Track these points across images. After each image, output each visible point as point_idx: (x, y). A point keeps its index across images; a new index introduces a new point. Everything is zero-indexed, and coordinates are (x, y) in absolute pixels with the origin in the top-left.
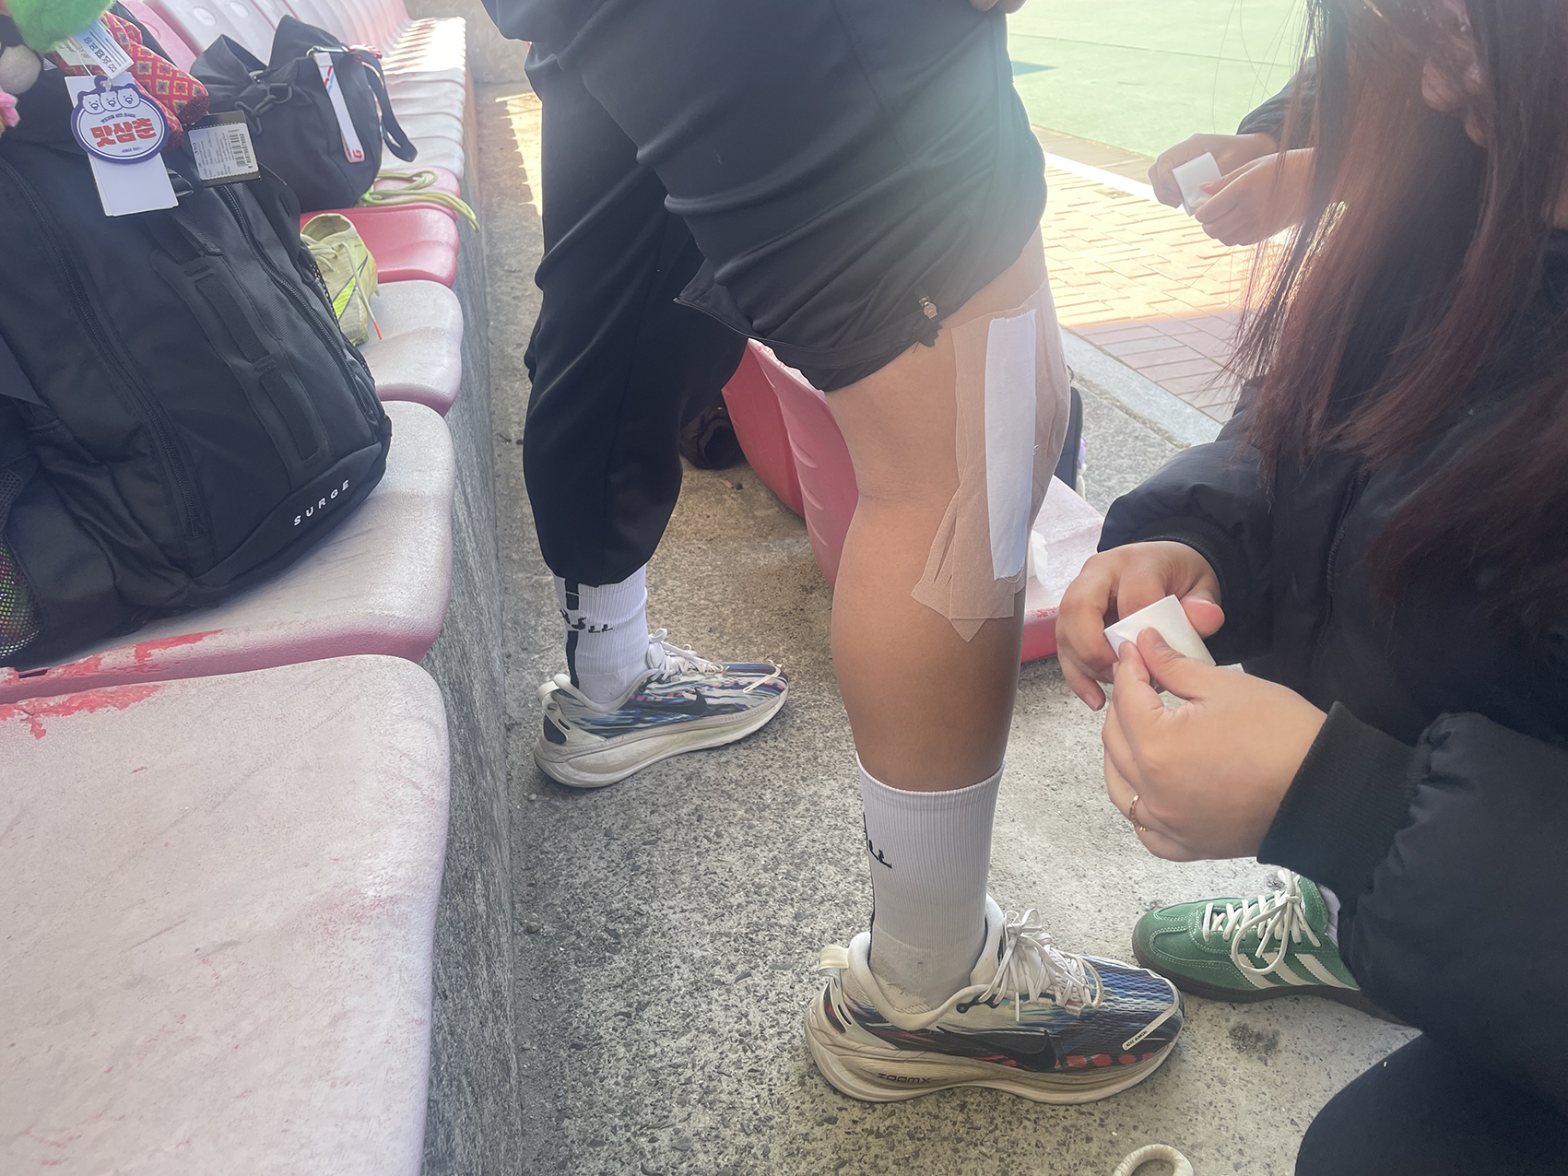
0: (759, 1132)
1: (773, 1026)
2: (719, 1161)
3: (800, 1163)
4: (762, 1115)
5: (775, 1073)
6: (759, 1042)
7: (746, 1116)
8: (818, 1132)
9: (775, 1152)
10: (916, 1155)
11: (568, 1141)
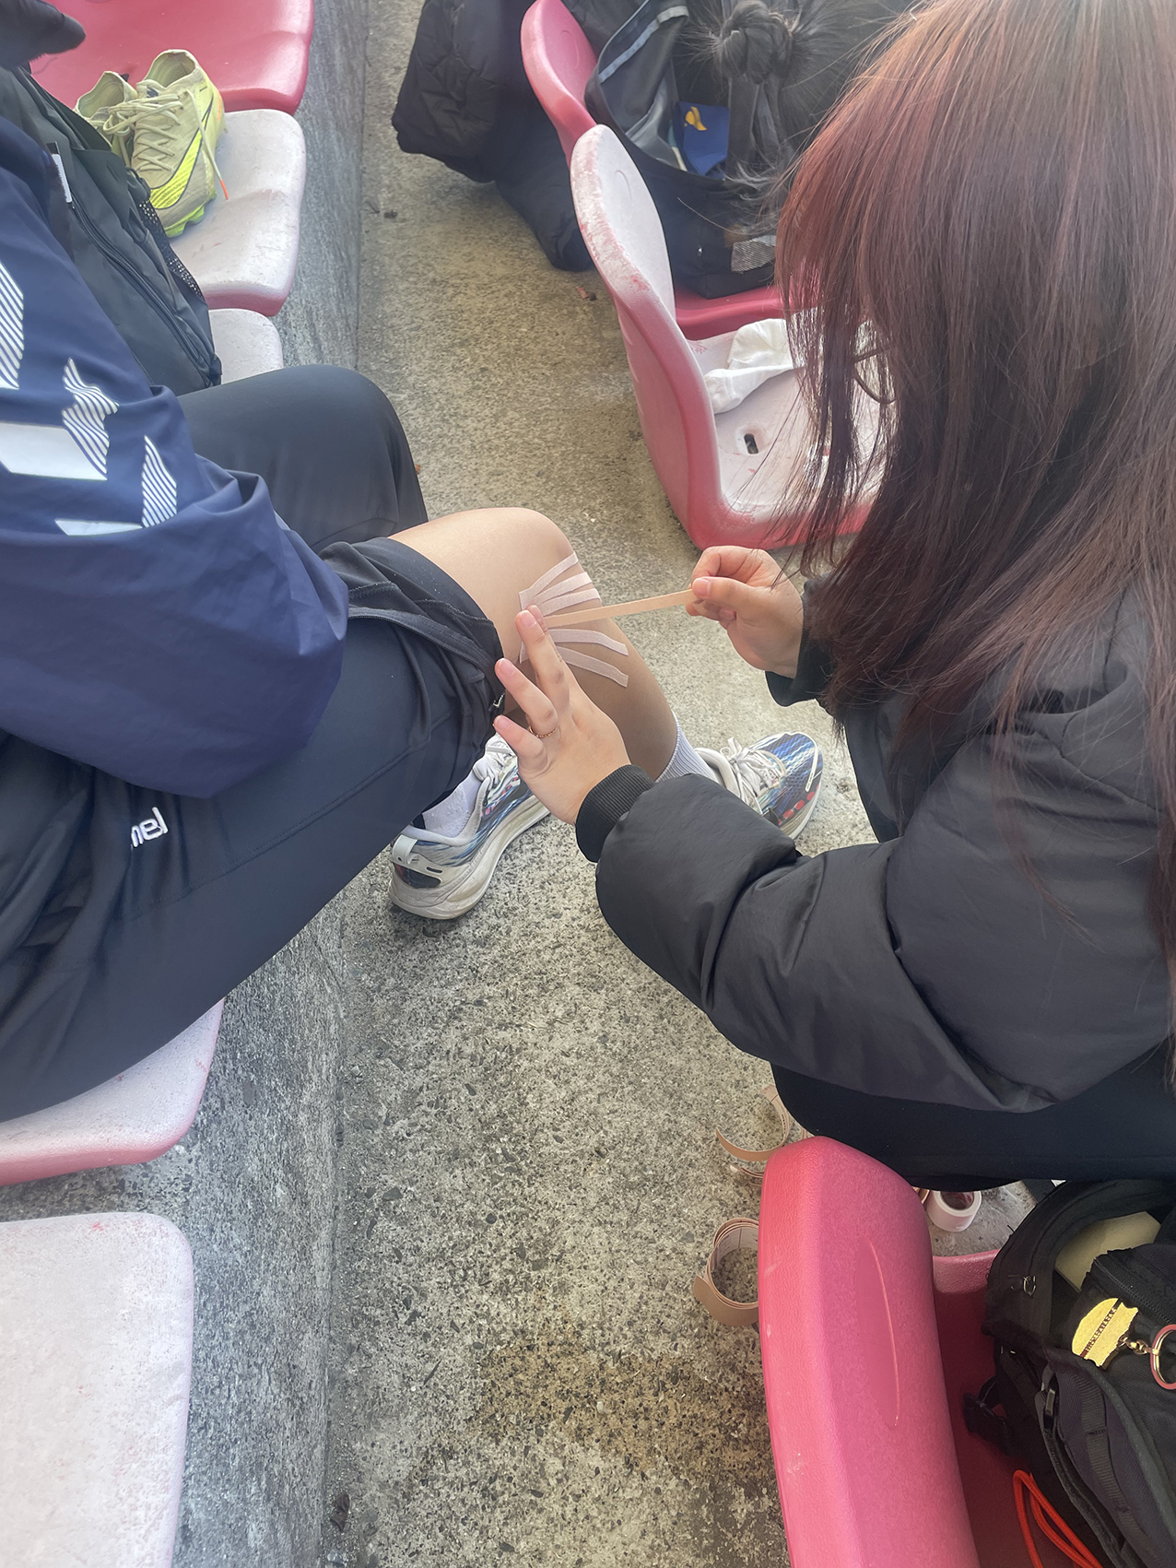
0: (506, 917)
1: (529, 843)
2: (476, 933)
3: (530, 941)
4: (510, 905)
5: (524, 877)
6: (517, 853)
7: (499, 905)
8: (547, 922)
9: (515, 931)
10: (610, 947)
11: (376, 907)
